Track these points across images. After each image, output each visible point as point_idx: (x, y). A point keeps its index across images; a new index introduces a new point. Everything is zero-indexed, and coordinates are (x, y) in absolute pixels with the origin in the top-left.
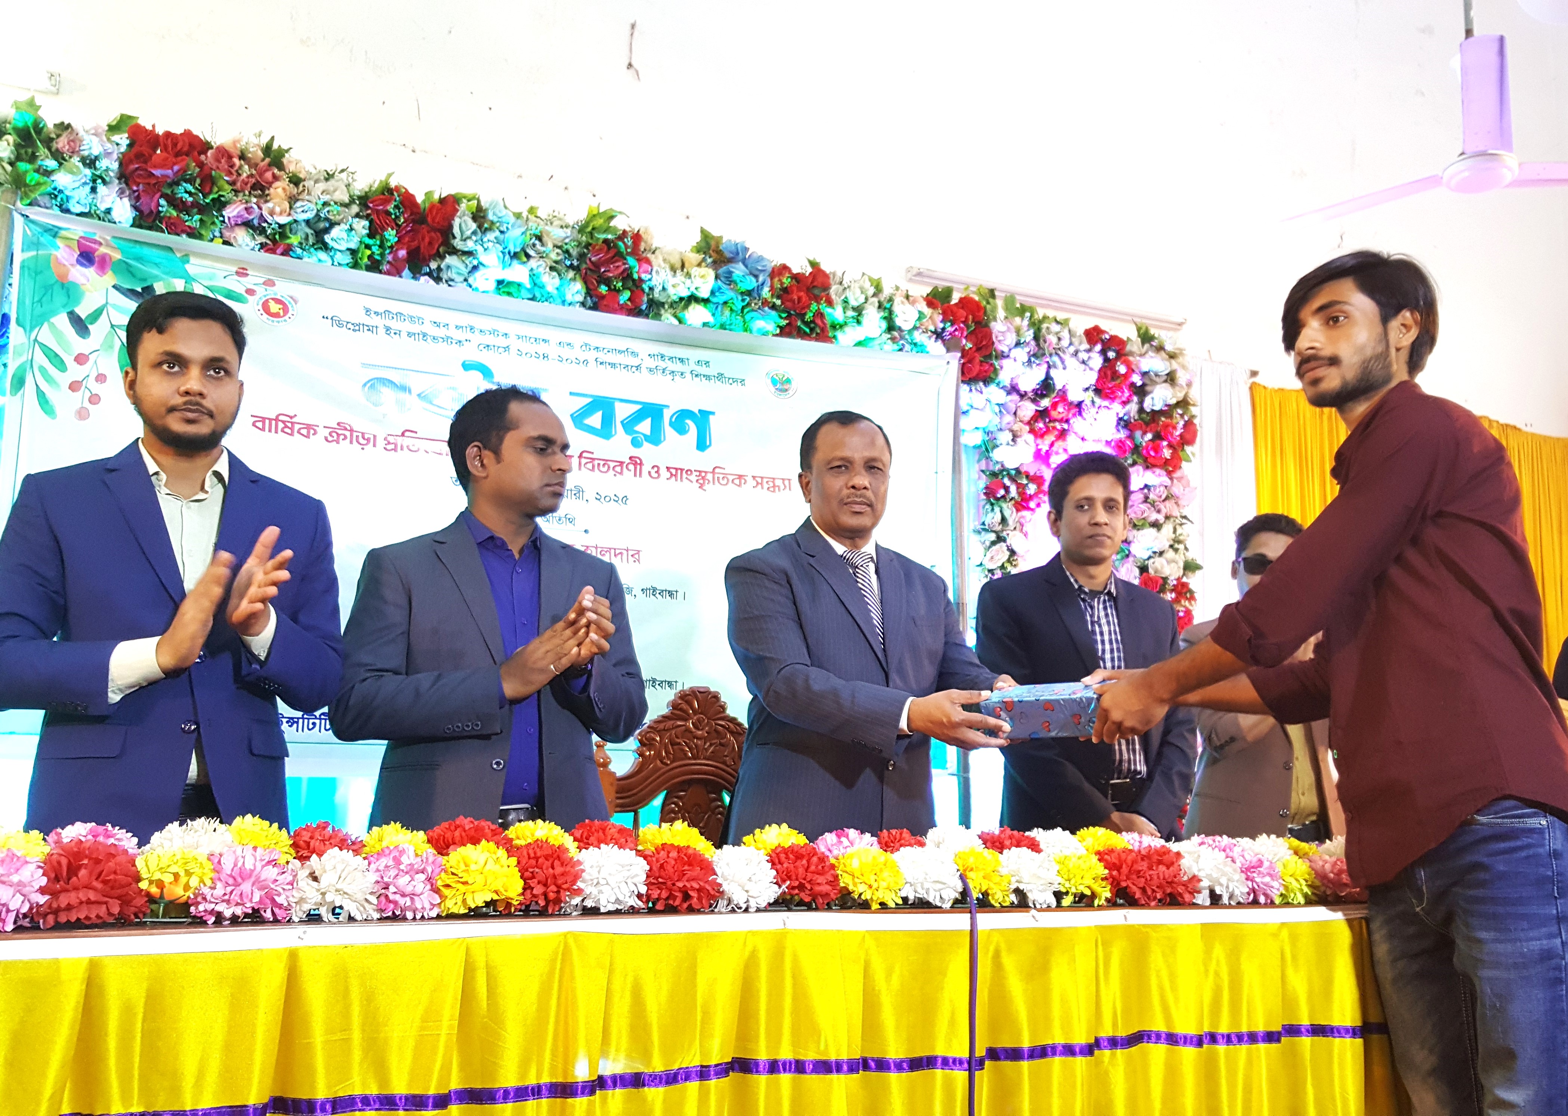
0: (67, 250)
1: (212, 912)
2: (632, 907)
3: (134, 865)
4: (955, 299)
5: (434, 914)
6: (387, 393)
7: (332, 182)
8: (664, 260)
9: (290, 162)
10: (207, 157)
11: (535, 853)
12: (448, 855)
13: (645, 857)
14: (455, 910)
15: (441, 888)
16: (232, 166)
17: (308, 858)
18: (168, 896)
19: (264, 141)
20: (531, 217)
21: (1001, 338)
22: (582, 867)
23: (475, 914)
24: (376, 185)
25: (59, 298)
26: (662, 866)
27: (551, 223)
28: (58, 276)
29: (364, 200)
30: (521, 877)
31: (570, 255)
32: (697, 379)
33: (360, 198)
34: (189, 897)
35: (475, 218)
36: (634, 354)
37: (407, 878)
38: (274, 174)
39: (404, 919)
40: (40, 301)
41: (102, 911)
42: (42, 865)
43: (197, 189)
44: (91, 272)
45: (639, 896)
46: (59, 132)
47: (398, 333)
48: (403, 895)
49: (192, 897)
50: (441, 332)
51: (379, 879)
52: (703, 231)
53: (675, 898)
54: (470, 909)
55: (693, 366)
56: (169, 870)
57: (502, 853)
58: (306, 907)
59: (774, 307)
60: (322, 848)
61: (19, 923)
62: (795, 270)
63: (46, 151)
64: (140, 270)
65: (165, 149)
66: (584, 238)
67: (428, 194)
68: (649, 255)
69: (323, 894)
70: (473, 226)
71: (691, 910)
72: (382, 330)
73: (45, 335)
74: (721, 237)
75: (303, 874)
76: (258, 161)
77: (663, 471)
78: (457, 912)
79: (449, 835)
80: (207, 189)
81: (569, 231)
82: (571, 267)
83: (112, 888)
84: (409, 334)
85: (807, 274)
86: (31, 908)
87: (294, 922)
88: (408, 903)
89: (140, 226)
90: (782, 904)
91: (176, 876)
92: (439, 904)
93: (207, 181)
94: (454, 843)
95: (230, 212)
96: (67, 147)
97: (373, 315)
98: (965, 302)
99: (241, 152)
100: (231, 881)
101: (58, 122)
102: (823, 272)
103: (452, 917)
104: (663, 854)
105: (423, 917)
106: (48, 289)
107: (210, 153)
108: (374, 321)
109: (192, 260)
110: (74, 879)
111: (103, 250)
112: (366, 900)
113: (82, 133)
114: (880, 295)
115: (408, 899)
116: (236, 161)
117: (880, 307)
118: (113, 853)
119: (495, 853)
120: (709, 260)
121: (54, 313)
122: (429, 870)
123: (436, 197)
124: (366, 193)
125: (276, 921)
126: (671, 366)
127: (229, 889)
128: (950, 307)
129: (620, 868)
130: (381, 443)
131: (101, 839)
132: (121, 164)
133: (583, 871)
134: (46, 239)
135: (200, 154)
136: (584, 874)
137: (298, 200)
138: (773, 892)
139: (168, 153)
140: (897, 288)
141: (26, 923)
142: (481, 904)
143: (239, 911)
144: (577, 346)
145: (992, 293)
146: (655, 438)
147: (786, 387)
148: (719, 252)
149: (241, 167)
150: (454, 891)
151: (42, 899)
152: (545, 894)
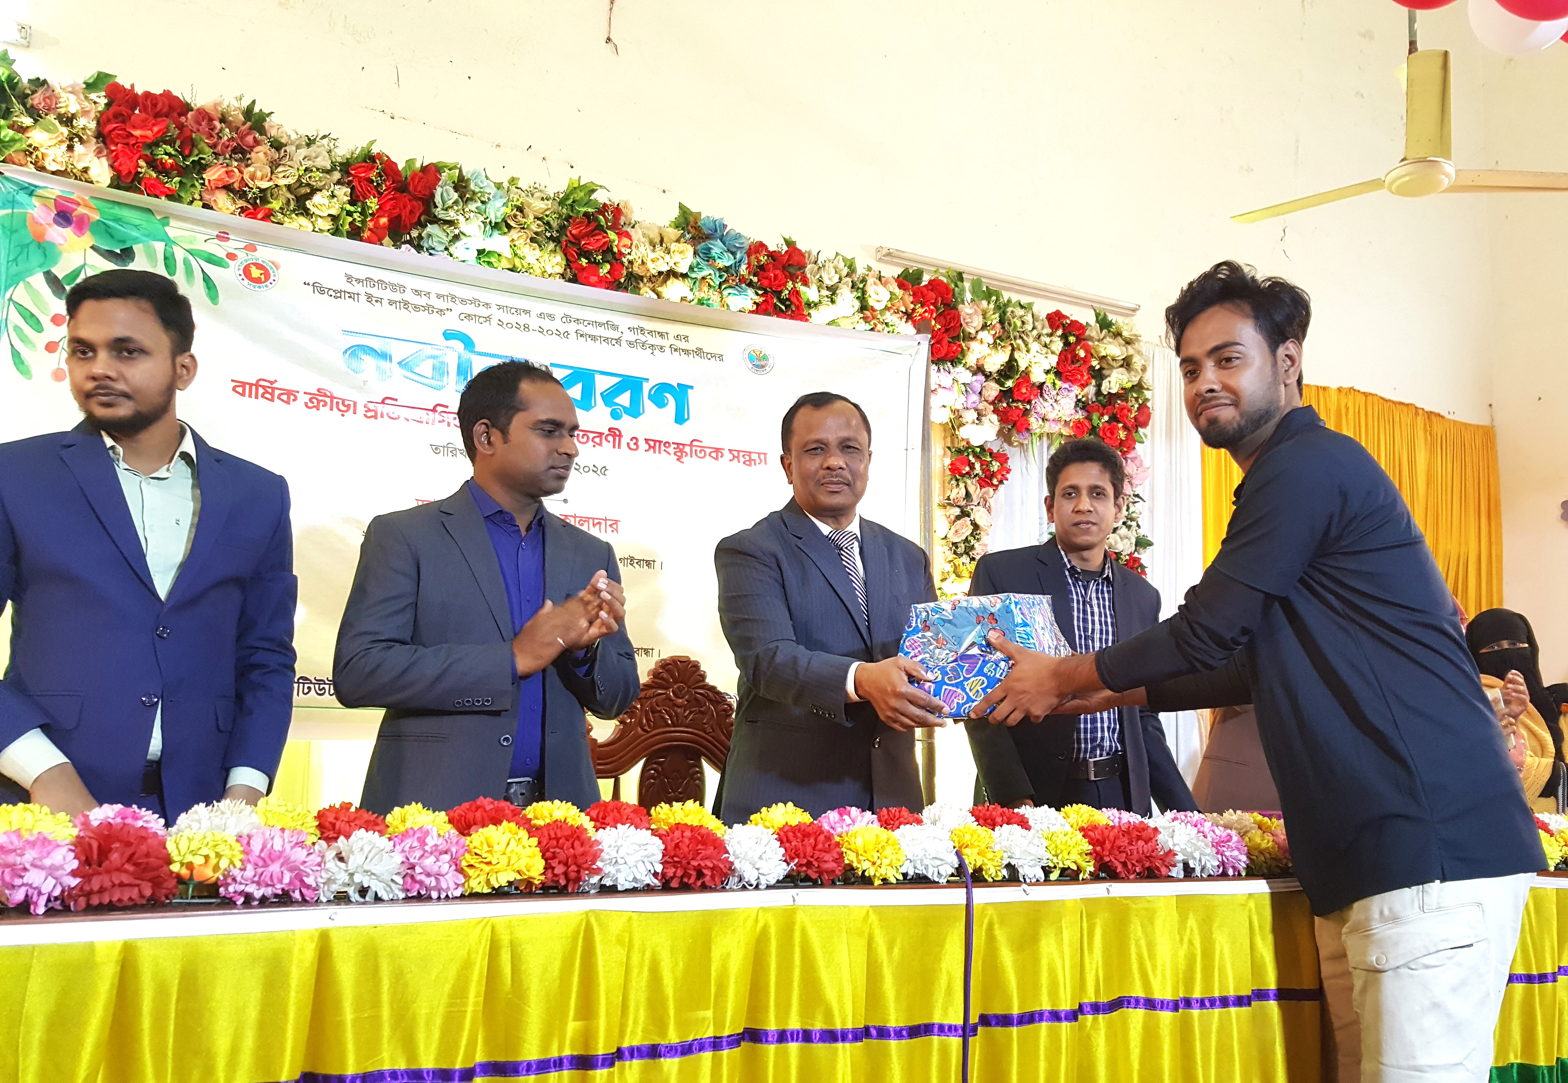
0: (44, 208)
1: (242, 893)
2: (648, 885)
3: (165, 848)
4: (926, 279)
5: (458, 893)
6: (369, 361)
7: (313, 147)
8: (644, 235)
9: (271, 127)
10: (187, 118)
11: (556, 834)
12: (470, 835)
13: (660, 837)
14: (478, 889)
15: (465, 868)
16: (213, 129)
17: (336, 839)
18: (197, 878)
19: (245, 104)
20: (513, 188)
21: (969, 320)
22: (600, 847)
23: (498, 894)
24: (357, 152)
25: (36, 257)
26: (677, 846)
27: (532, 195)
28: (34, 235)
29: (345, 167)
30: (543, 857)
31: (550, 227)
32: (676, 354)
33: (341, 164)
34: (218, 879)
35: (456, 189)
36: (615, 327)
37: (432, 859)
38: (254, 138)
39: (429, 898)
40: (15, 260)
41: (134, 893)
42: (73, 848)
43: (176, 150)
44: (68, 232)
45: (655, 874)
46: (33, 88)
47: (379, 300)
48: (428, 875)
49: (222, 878)
50: (422, 301)
51: (404, 859)
52: (681, 207)
53: (689, 876)
54: (493, 888)
55: (672, 341)
56: (199, 852)
57: (523, 833)
58: (335, 887)
59: (750, 284)
60: (347, 829)
61: (50, 905)
62: (772, 248)
63: (21, 107)
64: (120, 231)
65: (144, 109)
66: (564, 211)
67: (410, 162)
68: (629, 229)
69: (351, 875)
70: (456, 196)
71: (705, 888)
72: (363, 298)
73: (20, 294)
74: (700, 214)
75: (331, 854)
76: (239, 125)
77: (642, 443)
78: (480, 891)
79: (470, 816)
80: (187, 152)
81: (550, 202)
82: (551, 238)
83: (144, 870)
84: (391, 302)
85: (783, 252)
86: (63, 891)
87: (322, 902)
88: (433, 884)
89: (118, 187)
90: (790, 881)
91: (207, 857)
92: (463, 884)
93: (188, 144)
94: (475, 824)
95: (212, 175)
96: (43, 104)
97: (354, 282)
98: (934, 284)
99: (222, 114)
100: (261, 863)
101: (33, 77)
102: (799, 251)
103: (475, 896)
104: (677, 833)
105: (447, 896)
106: (24, 247)
107: (190, 114)
108: (357, 288)
109: (172, 223)
110: (107, 862)
111: (81, 210)
112: (392, 880)
113: (58, 90)
114: (854, 275)
115: (433, 879)
116: (217, 123)
117: (852, 287)
118: (144, 835)
119: (517, 834)
120: (688, 236)
121: (30, 272)
122: (454, 850)
123: (418, 165)
124: (347, 159)
125: (304, 902)
126: (651, 340)
127: (260, 870)
128: (919, 288)
129: (637, 848)
130: (361, 410)
131: (129, 821)
132: (98, 123)
133: (602, 851)
134: (22, 197)
135: (180, 115)
136: (603, 854)
137: (280, 165)
138: (780, 870)
139: (148, 114)
140: (869, 269)
141: (57, 905)
142: (504, 884)
143: (269, 891)
144: (558, 318)
145: (960, 276)
146: (635, 411)
147: (763, 363)
148: (697, 228)
149: (221, 130)
150: (478, 872)
151: (74, 882)
152: (566, 874)
